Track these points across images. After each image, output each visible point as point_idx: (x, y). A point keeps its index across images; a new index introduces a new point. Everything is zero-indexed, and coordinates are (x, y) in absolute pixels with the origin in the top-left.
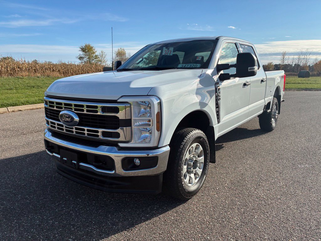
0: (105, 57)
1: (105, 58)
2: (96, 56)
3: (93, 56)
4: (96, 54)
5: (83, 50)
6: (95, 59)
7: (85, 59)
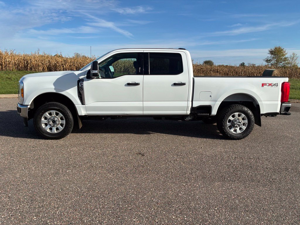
0: (296, 59)
1: (297, 61)
2: (285, 58)
3: (282, 59)
4: (286, 56)
5: (272, 52)
6: (284, 61)
7: (273, 62)
